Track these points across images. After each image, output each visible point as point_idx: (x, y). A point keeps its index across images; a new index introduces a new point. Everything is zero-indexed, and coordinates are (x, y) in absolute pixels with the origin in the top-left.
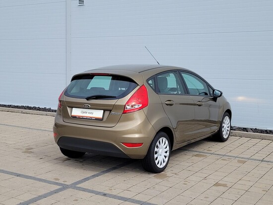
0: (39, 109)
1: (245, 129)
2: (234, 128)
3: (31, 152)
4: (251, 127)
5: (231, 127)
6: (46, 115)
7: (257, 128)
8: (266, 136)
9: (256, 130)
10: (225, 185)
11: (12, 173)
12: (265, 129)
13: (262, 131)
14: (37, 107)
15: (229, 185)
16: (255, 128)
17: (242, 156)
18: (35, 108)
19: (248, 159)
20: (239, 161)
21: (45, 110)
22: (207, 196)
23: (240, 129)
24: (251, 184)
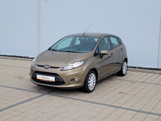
0: (22, 57)
1: (135, 67)
2: (129, 67)
3: (23, 79)
4: (138, 67)
5: (127, 66)
6: (27, 60)
7: (141, 67)
8: (145, 71)
9: (140, 68)
10: (124, 93)
11: (15, 88)
12: (145, 67)
13: (143, 68)
14: (21, 56)
15: (126, 93)
16: (140, 67)
17: (133, 80)
18: (19, 57)
19: (136, 81)
20: (131, 83)
21: (25, 57)
22: (115, 98)
23: (131, 67)
24: (137, 92)
